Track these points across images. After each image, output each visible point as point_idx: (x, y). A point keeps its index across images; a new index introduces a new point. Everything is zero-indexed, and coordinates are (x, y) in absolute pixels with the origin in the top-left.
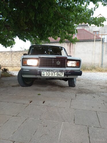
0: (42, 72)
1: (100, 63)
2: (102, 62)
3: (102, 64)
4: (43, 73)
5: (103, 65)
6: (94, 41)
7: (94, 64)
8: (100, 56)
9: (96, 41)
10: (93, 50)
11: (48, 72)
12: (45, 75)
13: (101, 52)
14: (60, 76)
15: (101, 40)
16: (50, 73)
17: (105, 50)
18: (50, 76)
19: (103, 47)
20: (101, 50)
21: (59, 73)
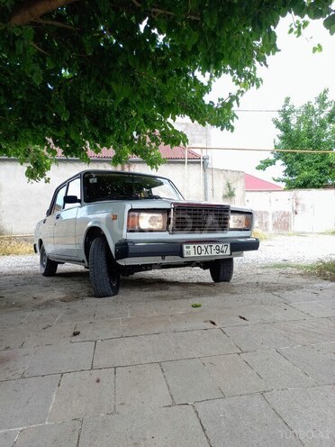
0: (185, 246)
4: (187, 247)
6: (184, 163)
9: (188, 163)
11: (196, 246)
12: (192, 254)
14: (221, 254)
15: (202, 160)
16: (202, 246)
17: (209, 186)
18: (203, 254)
19: (205, 179)
20: (202, 187)
21: (221, 245)
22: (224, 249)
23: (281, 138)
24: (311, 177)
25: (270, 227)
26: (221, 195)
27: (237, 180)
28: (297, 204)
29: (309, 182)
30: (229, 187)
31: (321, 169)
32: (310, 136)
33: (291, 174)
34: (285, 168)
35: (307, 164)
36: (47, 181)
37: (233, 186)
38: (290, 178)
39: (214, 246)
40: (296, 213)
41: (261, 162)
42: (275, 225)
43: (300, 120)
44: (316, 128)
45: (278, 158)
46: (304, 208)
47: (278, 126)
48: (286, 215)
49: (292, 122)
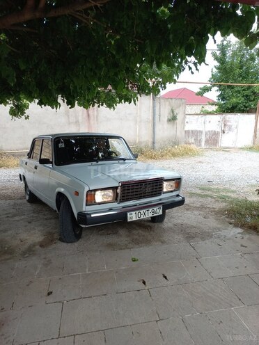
1: (151, 140)
2: (154, 138)
3: (154, 143)
4: (130, 214)
5: (156, 145)
7: (140, 143)
8: (150, 125)
10: (137, 113)
11: (137, 212)
13: (151, 118)
14: (155, 214)
17: (157, 113)
18: (142, 217)
19: (154, 107)
20: (151, 114)
21: (155, 209)
22: (158, 211)
23: (217, 68)
24: (238, 103)
25: (203, 143)
26: (166, 119)
27: (180, 106)
28: (225, 125)
29: (236, 106)
30: (173, 112)
31: (247, 96)
32: (241, 68)
33: (223, 99)
34: (219, 93)
35: (236, 92)
36: (27, 118)
37: (176, 112)
38: (222, 102)
39: (151, 210)
40: (224, 132)
41: (200, 89)
42: (207, 142)
43: (234, 54)
44: (247, 60)
45: (214, 86)
46: (230, 129)
47: (216, 59)
48: (216, 134)
49: (227, 55)
